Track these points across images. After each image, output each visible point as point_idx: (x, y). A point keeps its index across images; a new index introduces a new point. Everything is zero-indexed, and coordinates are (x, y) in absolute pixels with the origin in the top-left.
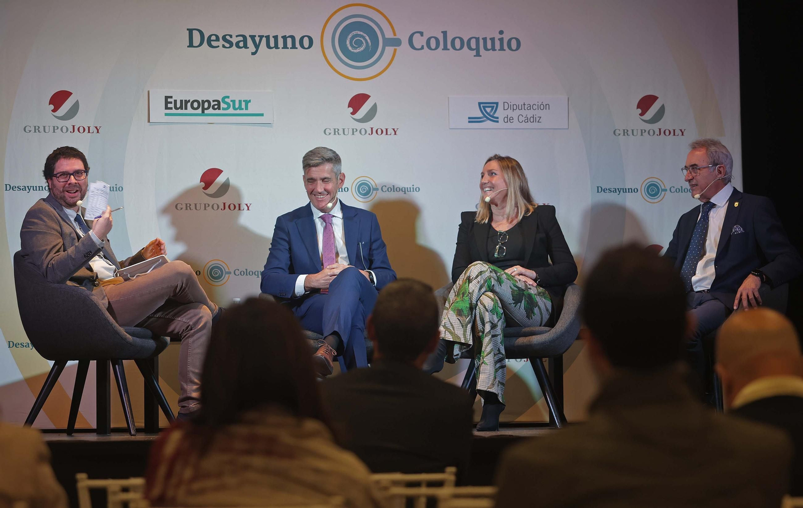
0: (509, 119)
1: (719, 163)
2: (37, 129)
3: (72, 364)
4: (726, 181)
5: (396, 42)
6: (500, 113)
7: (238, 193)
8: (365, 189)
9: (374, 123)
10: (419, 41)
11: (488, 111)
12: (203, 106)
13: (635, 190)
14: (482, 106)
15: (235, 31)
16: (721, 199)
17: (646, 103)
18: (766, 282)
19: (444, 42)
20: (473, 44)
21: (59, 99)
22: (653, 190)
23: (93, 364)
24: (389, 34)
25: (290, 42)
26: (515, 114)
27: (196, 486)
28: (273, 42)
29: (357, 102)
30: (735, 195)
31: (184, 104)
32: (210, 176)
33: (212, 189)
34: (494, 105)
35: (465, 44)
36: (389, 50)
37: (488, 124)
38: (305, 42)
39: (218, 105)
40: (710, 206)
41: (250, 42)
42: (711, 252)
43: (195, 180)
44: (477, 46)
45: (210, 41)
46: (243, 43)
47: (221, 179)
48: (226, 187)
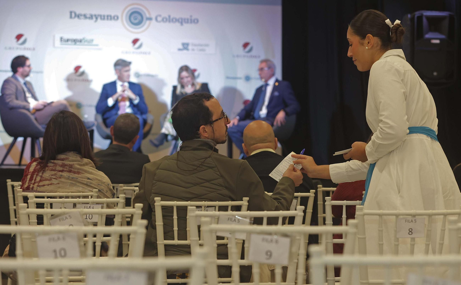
0: (193, 50)
1: (272, 68)
2: (10, 48)
3: (20, 139)
4: (273, 75)
5: (150, 19)
6: (190, 47)
7: (87, 76)
8: (138, 75)
9: (142, 49)
10: (159, 19)
11: (185, 46)
12: (75, 41)
13: (240, 78)
14: (183, 44)
15: (88, 12)
16: (271, 82)
17: (246, 45)
18: (287, 114)
19: (169, 20)
20: (180, 20)
21: (19, 37)
22: (248, 78)
23: (29, 140)
24: (148, 16)
25: (110, 18)
26: (195, 48)
27: (41, 184)
28: (103, 18)
29: (135, 41)
30: (277, 81)
31: (68, 40)
32: (77, 68)
33: (78, 73)
34: (188, 44)
35: (177, 20)
36: (148, 22)
37: (185, 51)
38: (115, 18)
39: (81, 41)
40: (267, 85)
41: (94, 18)
42: (266, 103)
43: (71, 70)
44: (182, 21)
45: (78, 16)
46: (91, 17)
47: (81, 70)
48: (83, 73)
